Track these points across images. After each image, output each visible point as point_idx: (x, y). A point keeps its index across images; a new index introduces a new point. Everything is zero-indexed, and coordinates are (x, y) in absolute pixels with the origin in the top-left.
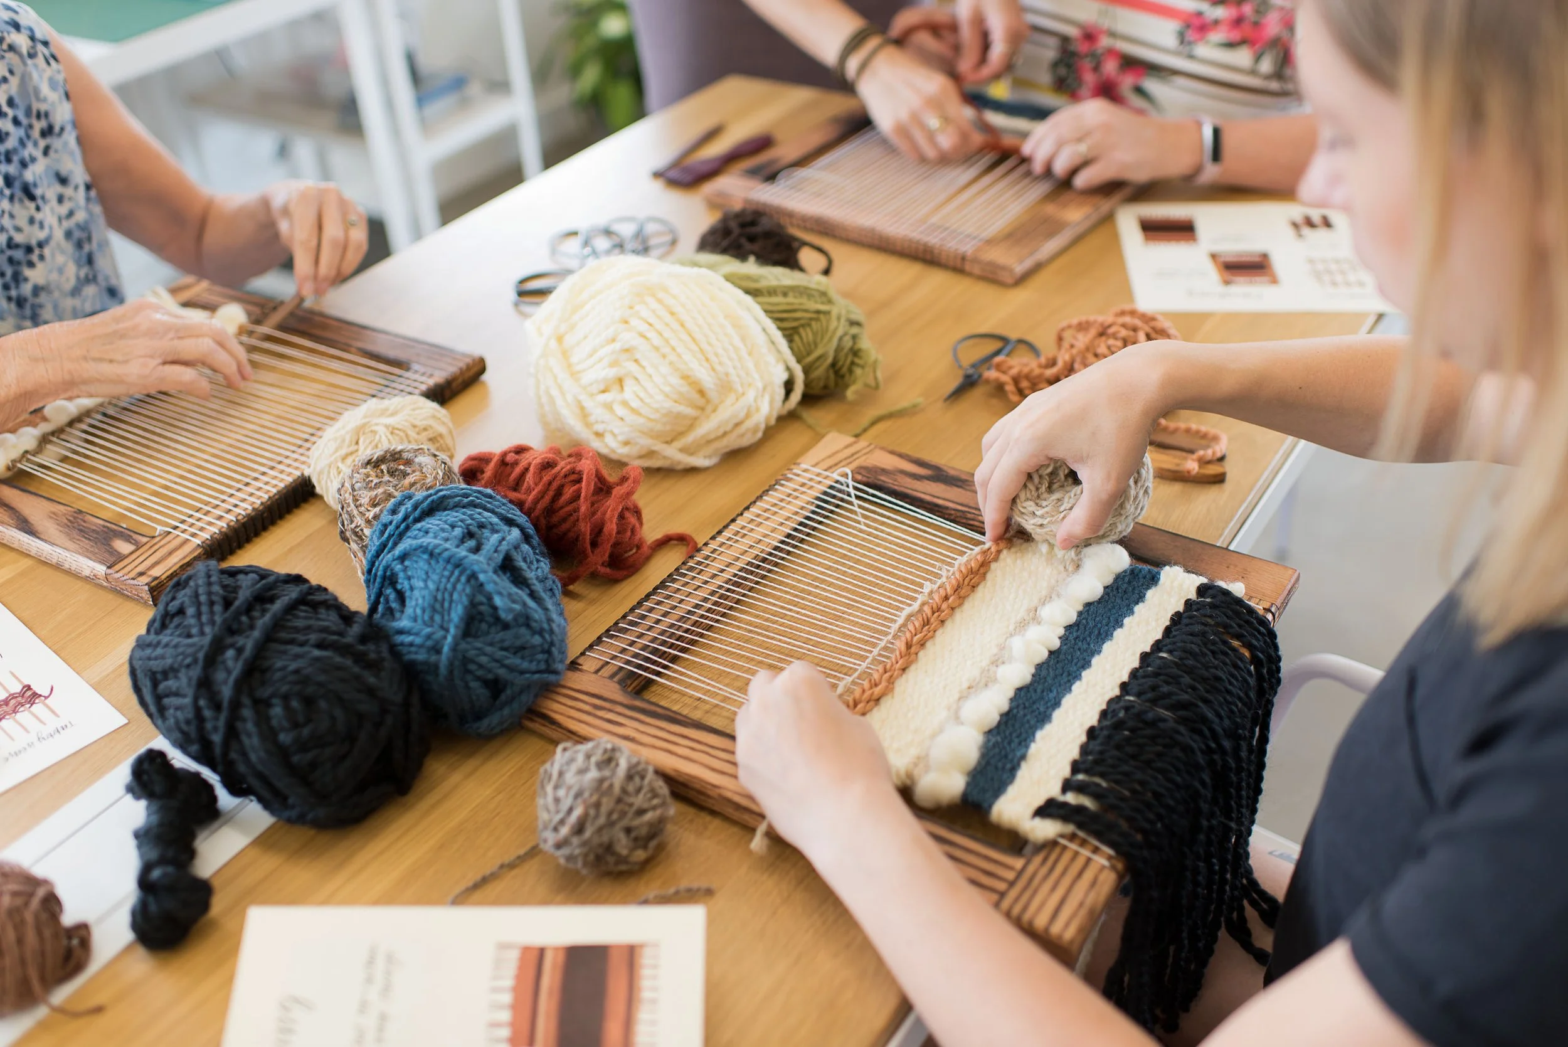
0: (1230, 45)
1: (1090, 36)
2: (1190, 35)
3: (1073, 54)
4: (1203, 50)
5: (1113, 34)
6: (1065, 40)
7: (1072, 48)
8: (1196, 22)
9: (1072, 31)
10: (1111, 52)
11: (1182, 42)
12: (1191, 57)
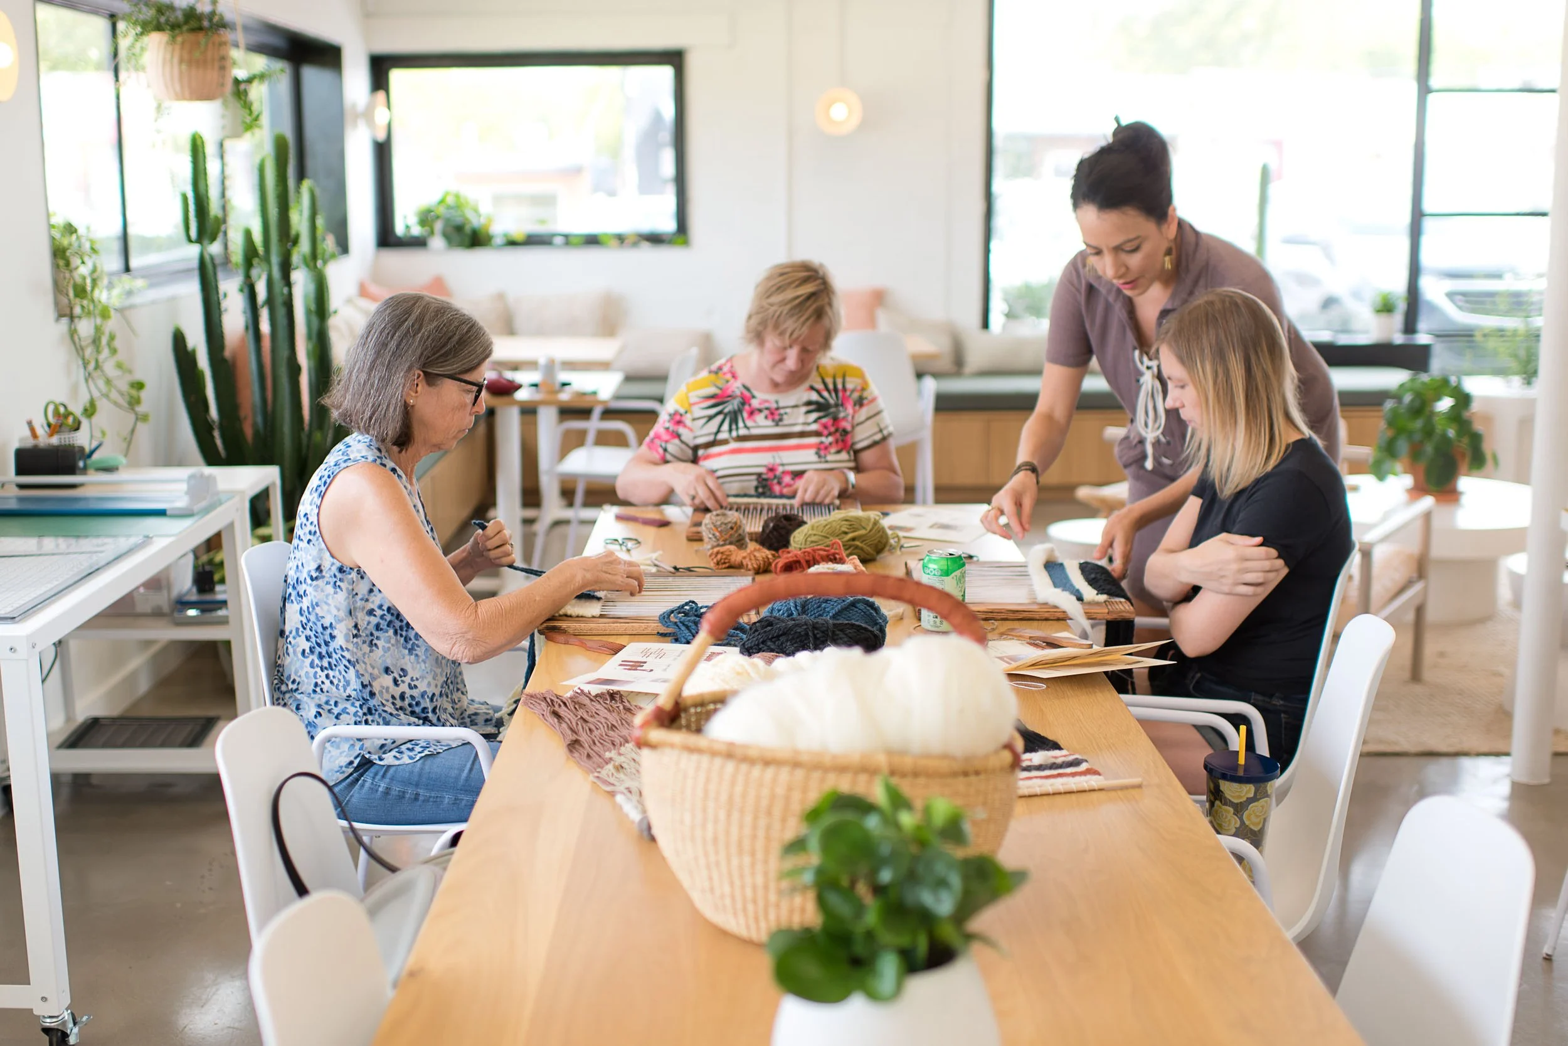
0: (838, 452)
1: (772, 470)
2: (822, 453)
3: (766, 480)
4: (830, 458)
5: (783, 465)
6: (759, 475)
7: (764, 477)
8: (822, 446)
9: (762, 470)
10: (785, 473)
11: (820, 457)
12: (827, 462)
